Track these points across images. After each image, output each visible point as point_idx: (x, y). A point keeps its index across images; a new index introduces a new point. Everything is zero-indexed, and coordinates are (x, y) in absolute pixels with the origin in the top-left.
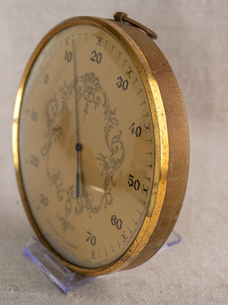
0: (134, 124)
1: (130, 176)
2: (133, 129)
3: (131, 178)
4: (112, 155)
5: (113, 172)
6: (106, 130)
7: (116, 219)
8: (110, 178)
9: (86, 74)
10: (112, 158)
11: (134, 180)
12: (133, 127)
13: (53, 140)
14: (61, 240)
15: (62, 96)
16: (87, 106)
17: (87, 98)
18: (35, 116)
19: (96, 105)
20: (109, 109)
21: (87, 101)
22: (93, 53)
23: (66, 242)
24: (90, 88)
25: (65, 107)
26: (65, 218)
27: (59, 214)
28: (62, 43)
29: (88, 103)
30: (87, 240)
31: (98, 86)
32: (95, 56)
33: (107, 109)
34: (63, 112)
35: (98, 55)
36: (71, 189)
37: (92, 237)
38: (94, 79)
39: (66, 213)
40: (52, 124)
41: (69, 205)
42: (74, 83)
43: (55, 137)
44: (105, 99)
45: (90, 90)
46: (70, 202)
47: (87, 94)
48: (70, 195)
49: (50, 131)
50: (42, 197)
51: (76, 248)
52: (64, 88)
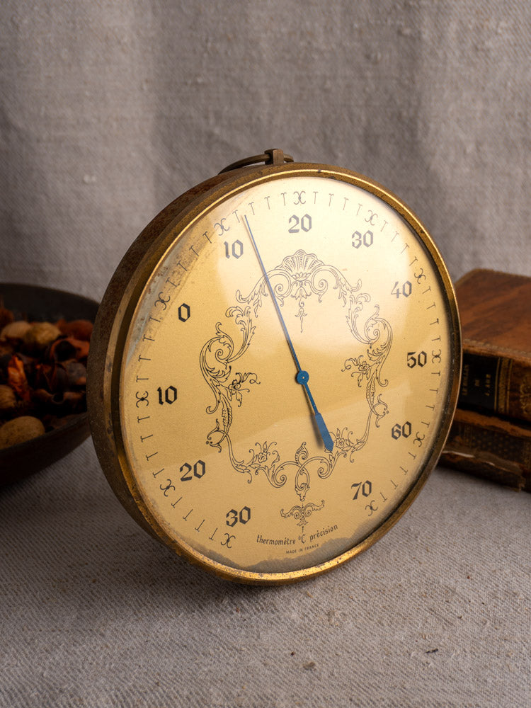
0: (397, 283)
1: (409, 354)
2: (398, 290)
3: (410, 356)
4: (371, 347)
5: (379, 369)
6: (350, 321)
7: (400, 427)
8: (376, 381)
9: (286, 259)
10: (371, 351)
11: (415, 356)
12: (397, 288)
13: (234, 403)
14: (298, 545)
15: (238, 320)
16: (301, 305)
17: (298, 294)
18: (171, 393)
19: (320, 294)
20: (348, 285)
21: (299, 299)
22: (290, 221)
23: (312, 537)
24: (301, 275)
25: (250, 335)
26: (300, 504)
27: (282, 510)
28: (210, 234)
29: (303, 300)
30: (356, 497)
31: (315, 265)
32: (298, 223)
33: (344, 288)
34: (249, 344)
35: (302, 220)
36: (301, 450)
37: (363, 486)
38: (306, 257)
39: (300, 495)
40: (223, 379)
41: (302, 479)
42: (261, 286)
43: (239, 396)
44: (336, 276)
45: (301, 279)
46: (305, 472)
47: (295, 288)
48: (302, 461)
49: (221, 395)
50: (233, 515)
51: (336, 527)
52: (239, 305)
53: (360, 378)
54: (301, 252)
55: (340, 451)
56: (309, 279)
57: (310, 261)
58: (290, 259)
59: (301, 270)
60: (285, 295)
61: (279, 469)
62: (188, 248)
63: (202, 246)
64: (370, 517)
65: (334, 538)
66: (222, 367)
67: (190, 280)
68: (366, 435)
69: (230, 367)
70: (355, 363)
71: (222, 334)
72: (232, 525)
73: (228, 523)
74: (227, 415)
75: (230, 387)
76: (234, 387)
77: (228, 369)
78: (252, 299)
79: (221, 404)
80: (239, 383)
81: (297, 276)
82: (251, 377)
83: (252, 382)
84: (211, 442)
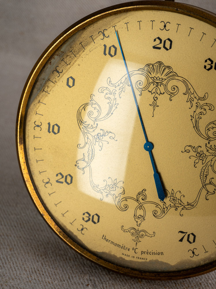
4: (209, 143)
5: (214, 160)
6: (194, 119)
8: (210, 167)
9: (148, 65)
10: (209, 145)
13: (97, 148)
14: (131, 253)
15: (107, 96)
16: (155, 99)
17: (154, 91)
18: (56, 128)
19: (172, 95)
20: (195, 95)
21: (154, 94)
22: (155, 40)
23: (143, 253)
24: (158, 78)
25: (114, 108)
26: (136, 228)
27: (123, 226)
28: (95, 37)
29: (157, 95)
30: (181, 240)
31: (171, 74)
32: (161, 43)
33: (192, 96)
34: (112, 114)
35: (165, 41)
36: (142, 193)
37: (189, 235)
38: (163, 68)
39: (137, 222)
40: (91, 130)
41: (140, 212)
42: (126, 79)
43: (101, 144)
44: (187, 86)
45: (157, 81)
46: (143, 208)
47: (152, 86)
48: (142, 201)
49: (89, 140)
50: (88, 215)
51: (162, 253)
52: (109, 87)
53: (197, 161)
54: (160, 63)
55: (172, 205)
56: (164, 83)
57: (167, 70)
58: (151, 66)
59: (159, 75)
60: (143, 89)
61: (124, 199)
62: (78, 43)
63: (88, 44)
64: (191, 259)
65: (160, 260)
66: (92, 123)
67: (77, 62)
68: (197, 201)
69: (97, 124)
70: (194, 150)
71: (94, 102)
72: (87, 221)
73: (83, 219)
74: (91, 153)
75: (96, 137)
76: (98, 138)
77: (96, 125)
78: (118, 85)
79: (87, 145)
80: (102, 136)
81: (155, 78)
82: (110, 135)
83: (111, 138)
84: (79, 166)
